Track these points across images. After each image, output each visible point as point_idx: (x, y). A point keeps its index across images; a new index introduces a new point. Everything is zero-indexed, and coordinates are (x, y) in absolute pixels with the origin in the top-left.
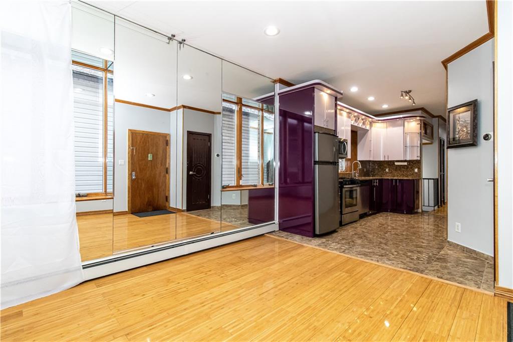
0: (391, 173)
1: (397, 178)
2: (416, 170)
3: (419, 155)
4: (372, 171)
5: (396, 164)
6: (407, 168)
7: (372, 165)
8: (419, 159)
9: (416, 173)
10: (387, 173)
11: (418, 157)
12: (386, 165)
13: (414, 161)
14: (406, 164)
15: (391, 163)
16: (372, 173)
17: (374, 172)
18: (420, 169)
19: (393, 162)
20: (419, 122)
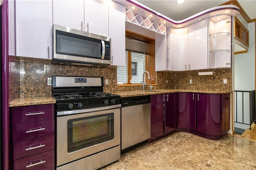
0: (196, 84)
1: (197, 91)
2: (225, 81)
3: (230, 62)
4: (176, 83)
5: (200, 74)
6: (214, 78)
7: (177, 76)
8: (229, 66)
9: (226, 85)
10: (191, 85)
11: (228, 64)
12: (189, 77)
13: (222, 69)
14: (211, 73)
15: (194, 73)
16: (177, 84)
17: (178, 84)
18: (230, 79)
19: (196, 72)
20: (230, 20)
